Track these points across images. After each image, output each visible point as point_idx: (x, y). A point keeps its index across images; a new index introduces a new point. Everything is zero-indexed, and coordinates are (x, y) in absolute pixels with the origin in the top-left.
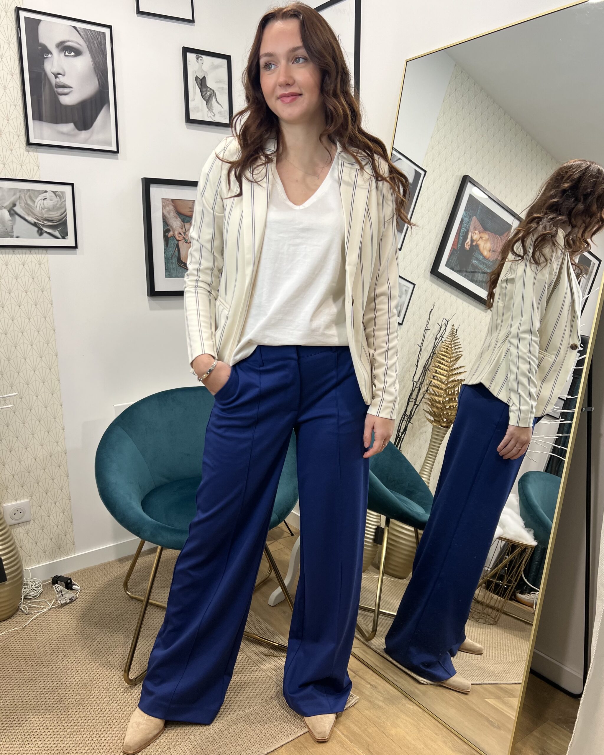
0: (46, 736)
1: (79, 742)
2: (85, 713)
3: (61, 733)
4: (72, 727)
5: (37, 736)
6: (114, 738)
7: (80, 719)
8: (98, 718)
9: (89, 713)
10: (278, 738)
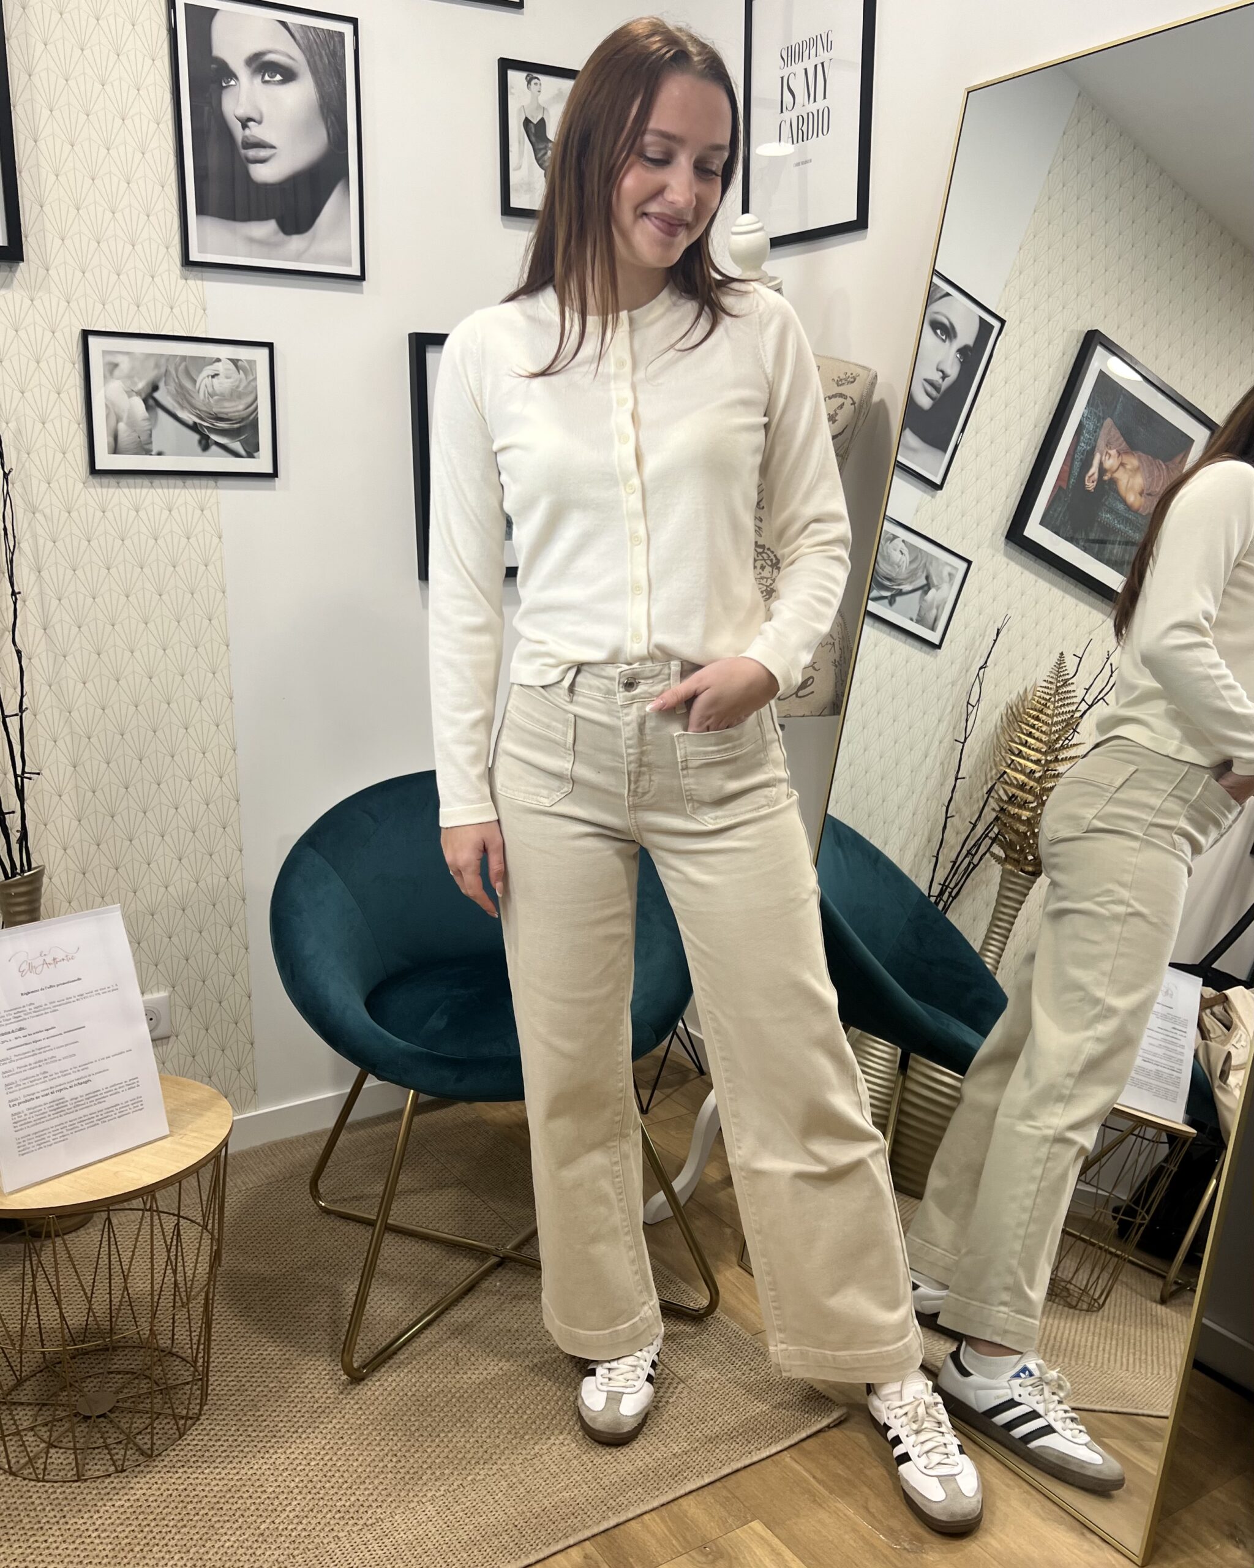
0: (217, 1454)
1: (282, 1467)
2: (291, 1415)
3: (247, 1449)
4: (268, 1439)
5: (199, 1454)
6: (350, 1463)
7: (281, 1425)
8: (317, 1424)
9: (299, 1415)
10: (681, 1478)
